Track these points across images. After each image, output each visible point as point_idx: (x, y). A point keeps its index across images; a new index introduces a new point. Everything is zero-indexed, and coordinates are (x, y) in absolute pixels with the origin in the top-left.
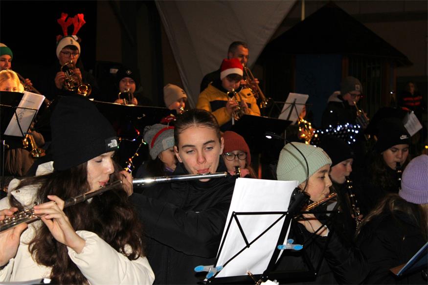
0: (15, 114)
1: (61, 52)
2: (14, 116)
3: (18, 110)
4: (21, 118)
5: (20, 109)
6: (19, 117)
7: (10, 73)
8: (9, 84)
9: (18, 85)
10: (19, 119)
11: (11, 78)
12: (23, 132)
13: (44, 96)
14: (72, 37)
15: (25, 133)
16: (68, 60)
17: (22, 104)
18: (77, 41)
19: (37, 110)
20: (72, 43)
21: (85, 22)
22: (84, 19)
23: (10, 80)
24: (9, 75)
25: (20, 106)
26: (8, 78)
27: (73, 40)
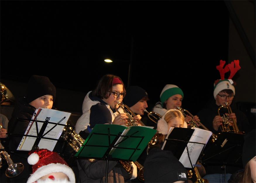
0: (186, 148)
1: (218, 94)
2: (185, 150)
3: (189, 144)
4: (191, 152)
5: (190, 143)
6: (189, 150)
7: (177, 112)
8: (176, 122)
9: (184, 123)
10: (189, 153)
11: (178, 116)
12: (192, 165)
13: (211, 132)
14: (228, 81)
15: (194, 165)
16: (224, 101)
17: (193, 139)
18: (233, 85)
19: (204, 144)
20: (228, 88)
21: (240, 68)
22: (239, 65)
23: (177, 118)
24: (176, 113)
25: (191, 140)
26: (175, 116)
27: (229, 84)
